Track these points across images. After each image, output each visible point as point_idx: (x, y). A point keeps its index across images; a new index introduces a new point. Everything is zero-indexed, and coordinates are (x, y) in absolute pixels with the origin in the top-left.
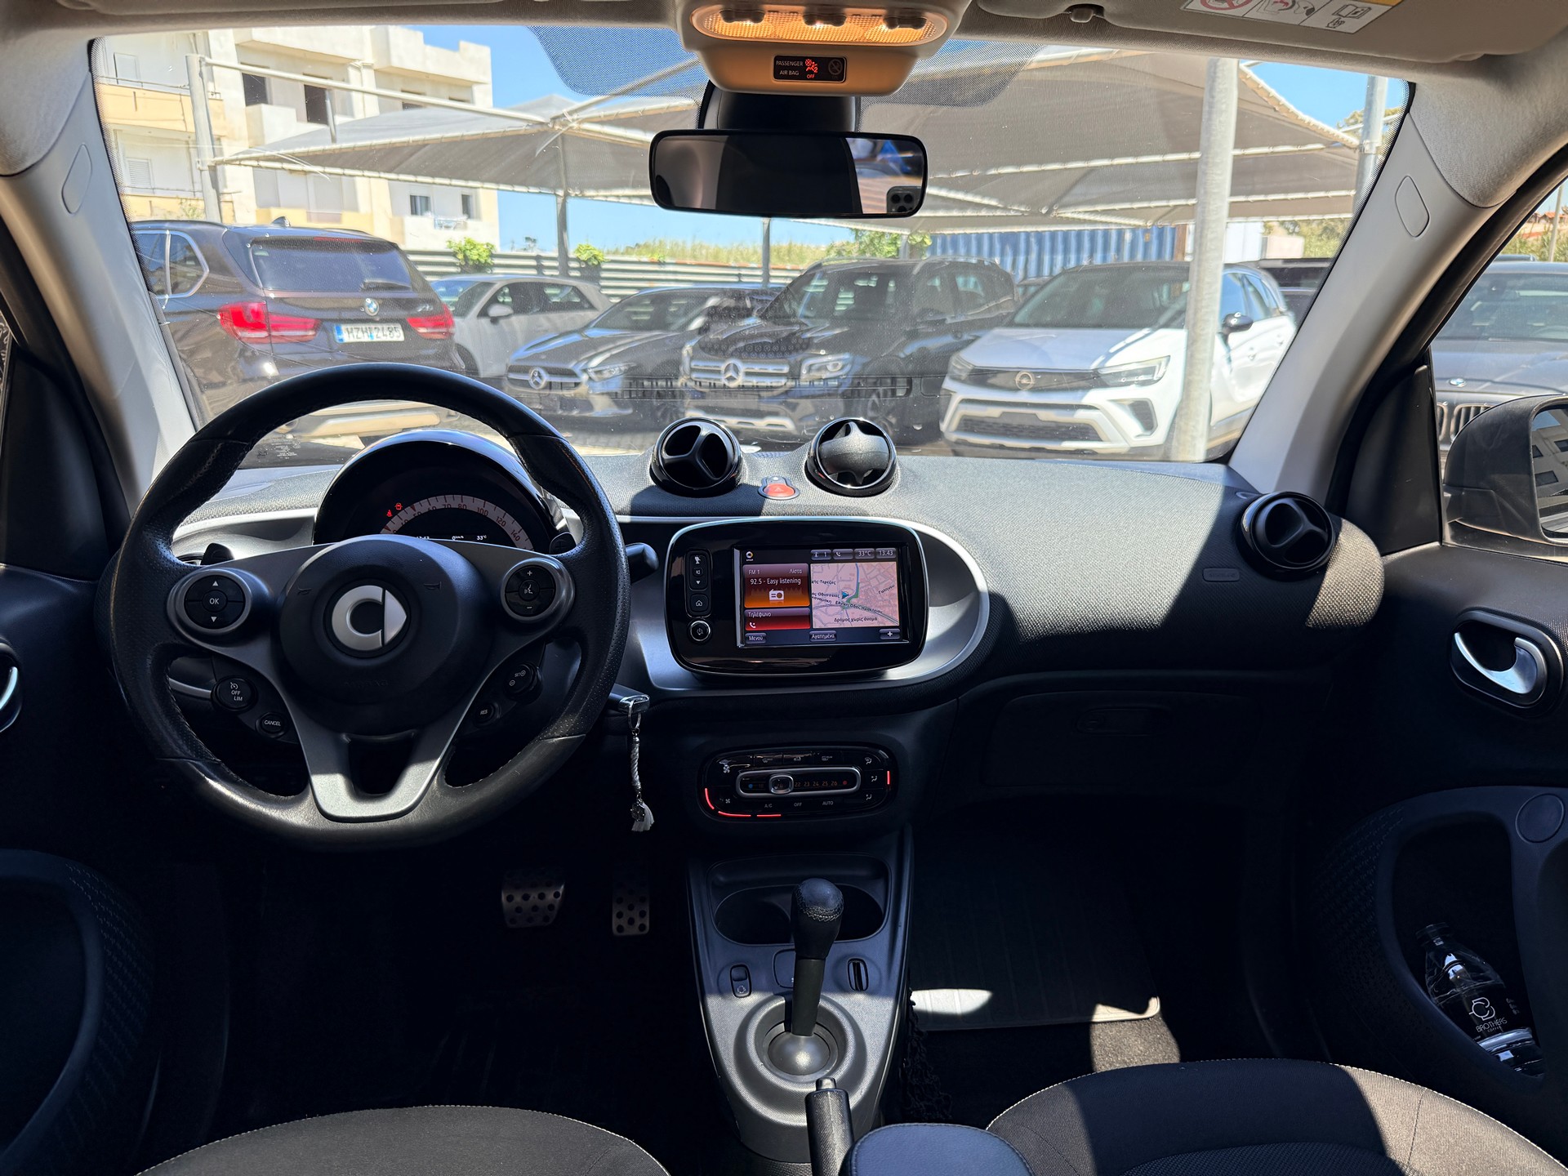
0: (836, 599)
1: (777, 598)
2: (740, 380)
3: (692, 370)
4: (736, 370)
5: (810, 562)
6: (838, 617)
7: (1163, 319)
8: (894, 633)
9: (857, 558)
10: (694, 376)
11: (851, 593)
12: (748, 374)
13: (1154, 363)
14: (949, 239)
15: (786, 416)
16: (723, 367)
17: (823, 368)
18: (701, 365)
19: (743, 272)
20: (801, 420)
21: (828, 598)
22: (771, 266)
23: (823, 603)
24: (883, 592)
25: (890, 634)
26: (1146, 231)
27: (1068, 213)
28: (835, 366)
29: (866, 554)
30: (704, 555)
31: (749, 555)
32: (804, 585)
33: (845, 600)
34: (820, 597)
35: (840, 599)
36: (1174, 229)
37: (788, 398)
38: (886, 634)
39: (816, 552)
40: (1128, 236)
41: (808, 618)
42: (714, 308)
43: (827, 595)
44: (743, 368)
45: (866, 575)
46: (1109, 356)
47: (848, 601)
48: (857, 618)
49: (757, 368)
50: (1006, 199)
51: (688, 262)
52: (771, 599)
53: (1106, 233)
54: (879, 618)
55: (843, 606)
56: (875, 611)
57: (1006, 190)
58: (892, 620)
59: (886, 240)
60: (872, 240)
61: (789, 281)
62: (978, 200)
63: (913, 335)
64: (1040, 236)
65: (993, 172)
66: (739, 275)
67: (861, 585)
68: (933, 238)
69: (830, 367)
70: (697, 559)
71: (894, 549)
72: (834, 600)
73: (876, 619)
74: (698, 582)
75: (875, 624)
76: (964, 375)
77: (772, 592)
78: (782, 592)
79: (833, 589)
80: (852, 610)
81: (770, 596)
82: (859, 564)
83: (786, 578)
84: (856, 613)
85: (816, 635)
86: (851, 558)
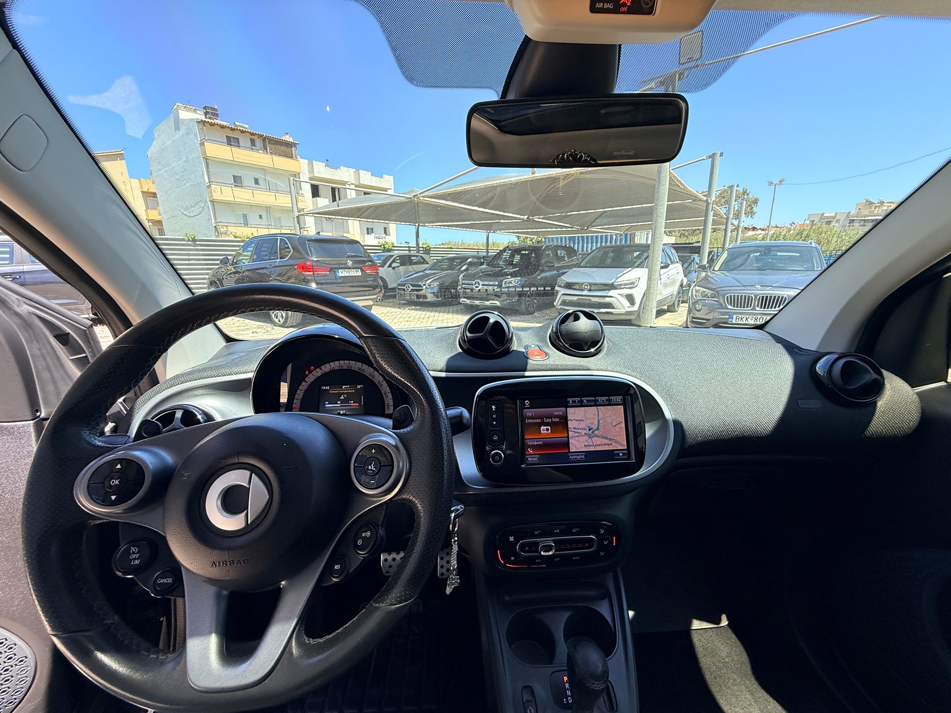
0: (585, 431)
1: (546, 432)
2: (480, 287)
3: (463, 284)
4: (479, 284)
5: (567, 406)
6: (586, 444)
7: (636, 265)
8: (624, 454)
9: (597, 404)
10: (463, 286)
11: (594, 427)
12: (483, 285)
13: (634, 280)
14: (551, 239)
15: (497, 300)
16: (474, 283)
17: (510, 282)
18: (466, 282)
19: (479, 251)
20: (502, 301)
21: (579, 431)
22: (489, 248)
23: (576, 434)
24: (615, 426)
25: (621, 455)
26: (621, 235)
27: (594, 229)
28: (515, 282)
29: (603, 401)
30: (498, 404)
31: (527, 403)
32: (563, 423)
33: (590, 432)
34: (574, 430)
35: (587, 432)
36: (631, 234)
37: (497, 296)
38: (618, 454)
39: (570, 400)
40: (614, 237)
41: (567, 445)
42: (470, 262)
43: (579, 429)
44: (481, 283)
45: (604, 415)
46: (617, 278)
47: (593, 432)
48: (599, 444)
49: (486, 283)
50: (573, 224)
51: (460, 247)
52: (542, 432)
53: (606, 236)
54: (614, 444)
55: (590, 436)
56: (610, 439)
57: (572, 220)
58: (622, 445)
59: (528, 239)
60: (524, 240)
61: (496, 253)
62: (563, 224)
63: (542, 271)
64: (583, 238)
65: (569, 213)
67: (600, 422)
68: (545, 238)
69: (513, 282)
70: (494, 407)
71: (622, 397)
72: (583, 432)
73: (611, 445)
74: (494, 423)
75: (611, 448)
76: (563, 285)
77: (542, 428)
78: (549, 427)
79: (582, 425)
80: (595, 439)
81: (542, 430)
82: (598, 407)
83: (551, 418)
84: (598, 441)
85: (572, 456)
86: (594, 404)
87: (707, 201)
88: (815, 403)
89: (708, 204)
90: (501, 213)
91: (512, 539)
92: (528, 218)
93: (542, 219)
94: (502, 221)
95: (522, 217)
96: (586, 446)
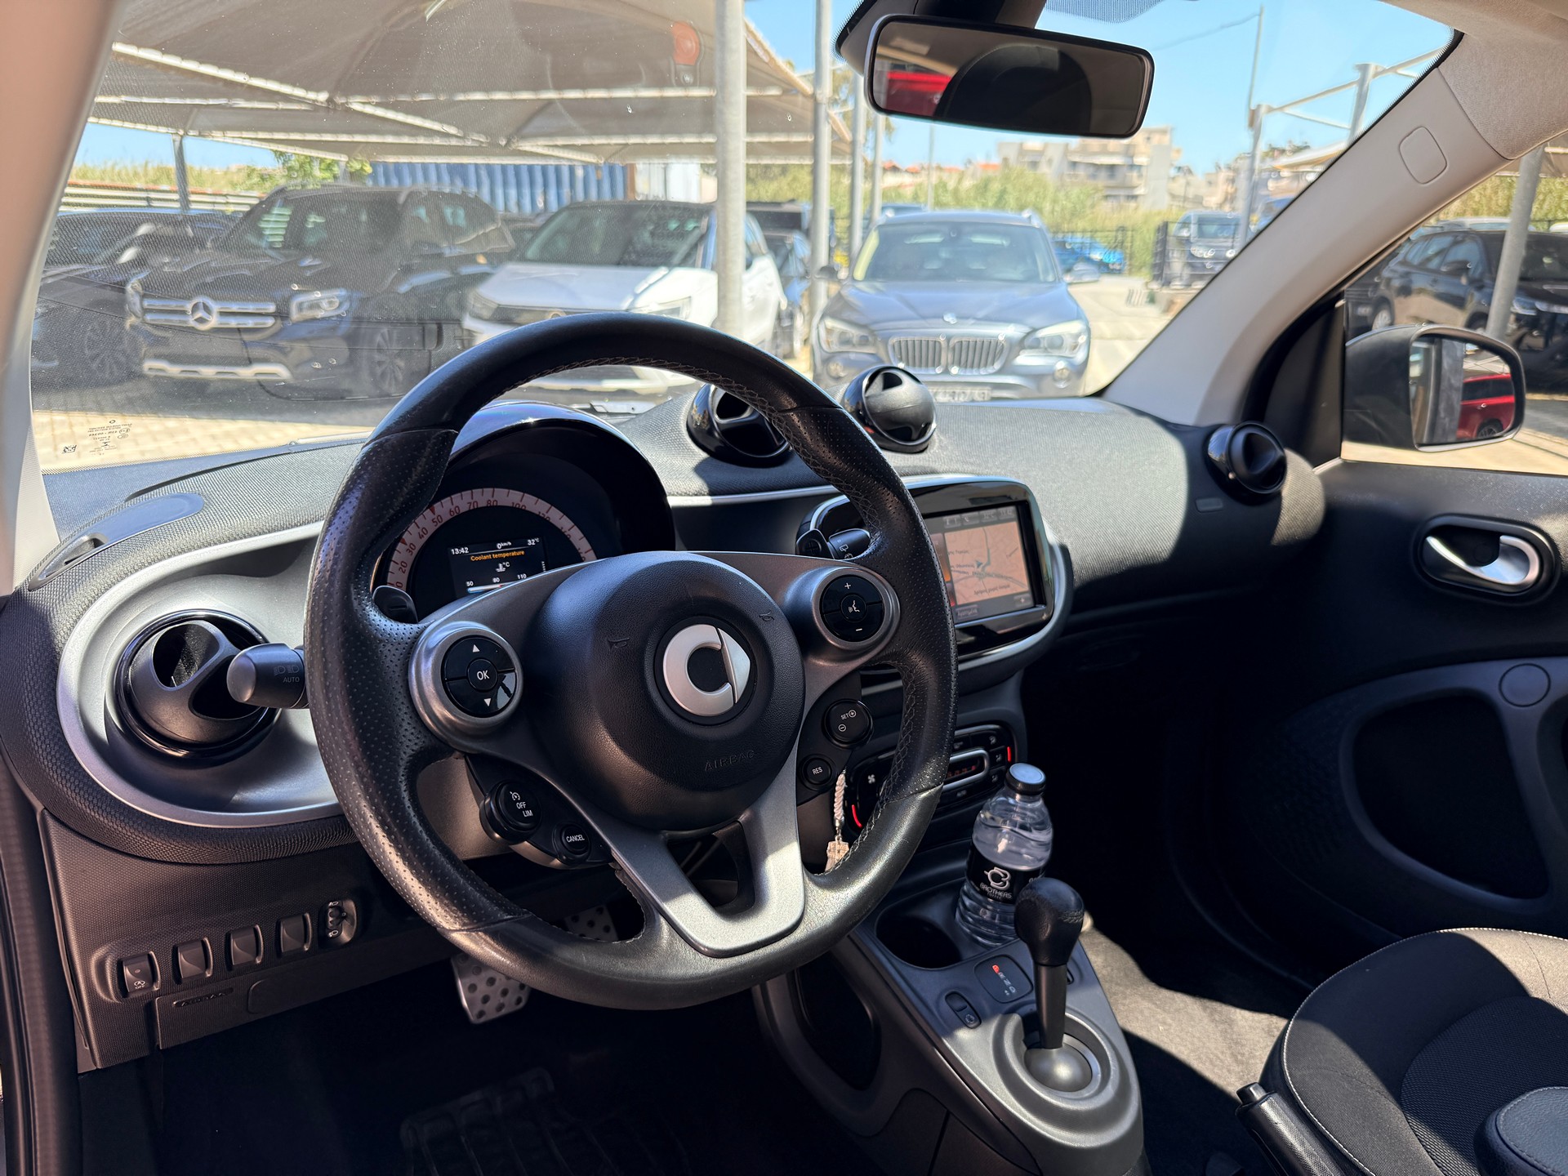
0: (972, 569)
2: (214, 321)
3: (146, 311)
4: (207, 309)
5: (944, 531)
6: (977, 589)
7: (677, 259)
8: (1026, 599)
9: (984, 521)
10: (149, 317)
11: (984, 561)
12: (223, 314)
13: (678, 304)
14: (392, 168)
15: (280, 362)
16: (189, 307)
17: (315, 305)
18: (158, 304)
19: (153, 195)
20: (297, 366)
21: (965, 569)
22: (190, 189)
23: (962, 576)
24: (1010, 555)
25: (1023, 600)
27: (527, 146)
28: (331, 303)
29: (990, 516)
33: (980, 569)
34: (959, 569)
35: (975, 569)
36: (624, 168)
37: (274, 345)
38: (1019, 601)
39: (947, 519)
42: (146, 236)
43: (964, 566)
44: (216, 307)
45: (993, 539)
46: (636, 296)
47: (983, 570)
48: (993, 588)
49: (235, 308)
50: (466, 127)
51: (81, 182)
54: (1012, 585)
55: (980, 576)
56: (1006, 578)
57: (467, 118)
58: (1022, 585)
59: (316, 164)
60: (301, 166)
62: (436, 126)
63: (408, 271)
64: (489, 168)
65: (461, 97)
66: (148, 199)
67: (991, 551)
68: (373, 165)
69: (324, 304)
71: (1014, 507)
72: (970, 570)
73: (1008, 586)
75: (1008, 592)
76: (486, 314)
79: (968, 559)
80: (986, 580)
82: (985, 528)
84: (991, 582)
85: (961, 611)
86: (978, 522)
87: (813, 96)
88: (1215, 503)
89: (816, 105)
90: (240, 78)
91: (871, 779)
92: (330, 100)
93: (378, 105)
94: (242, 104)
95: (312, 95)
96: (977, 593)
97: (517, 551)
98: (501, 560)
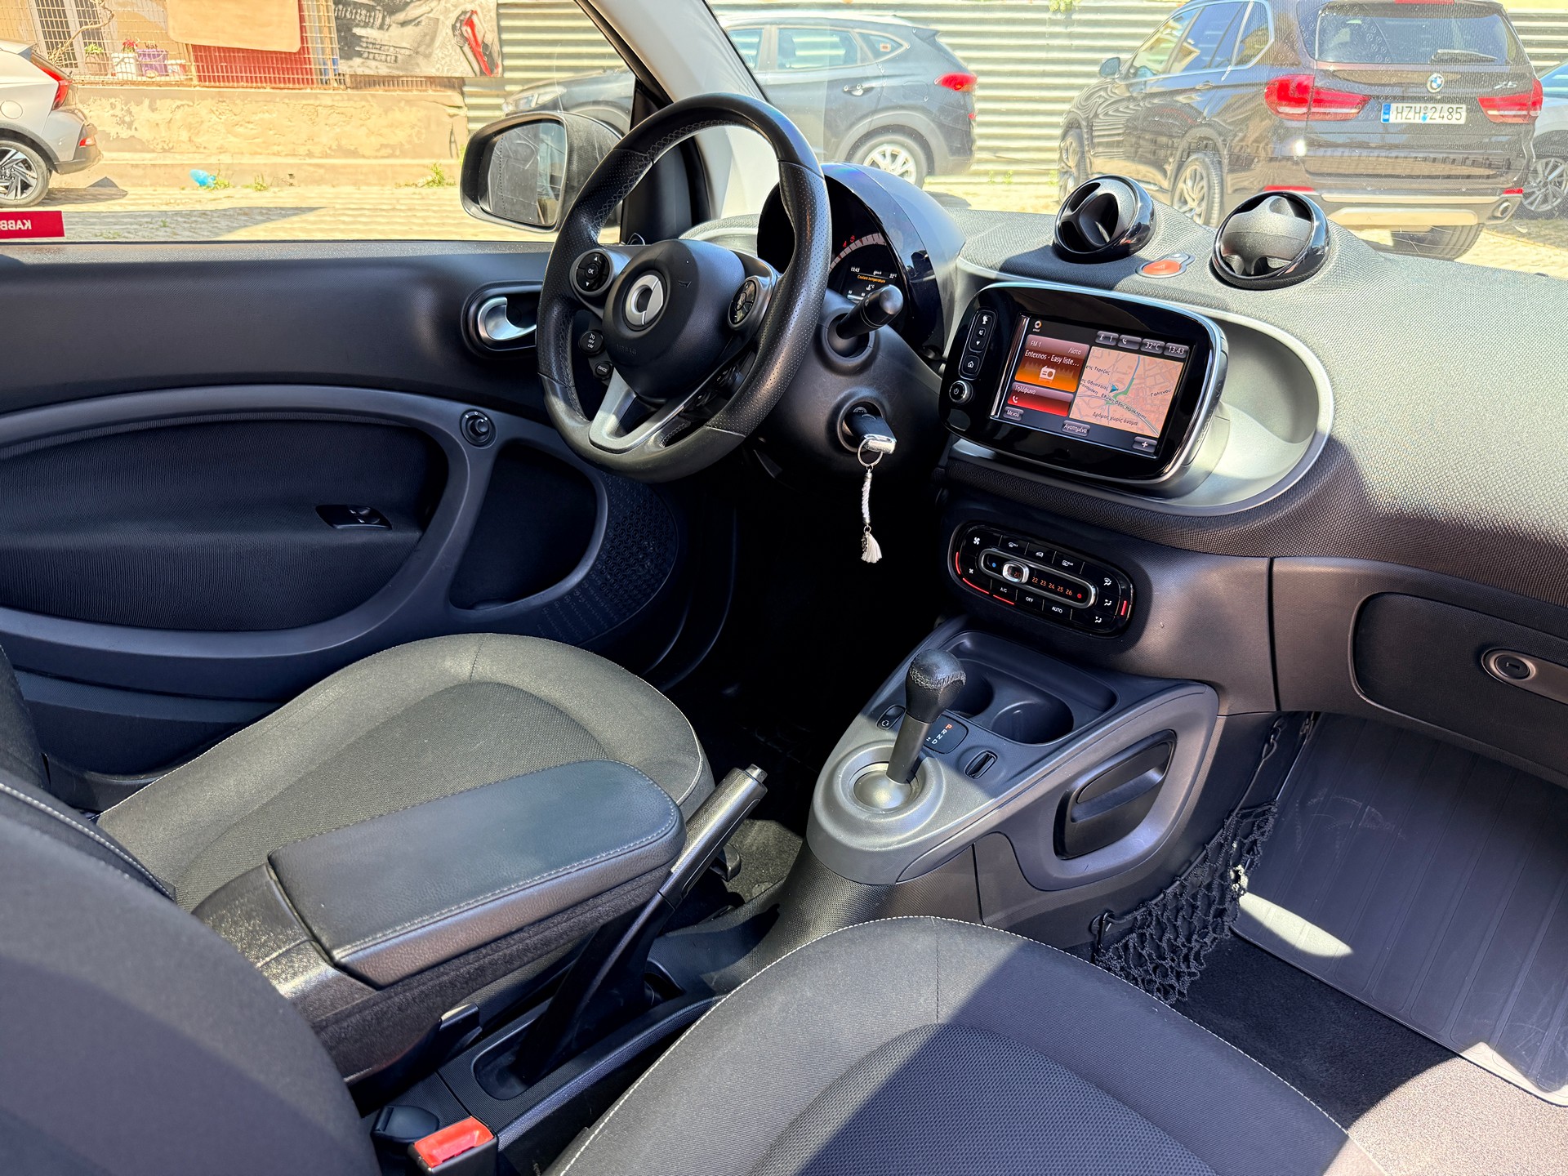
0: (1104, 391)
1: (1046, 377)
5: (1093, 343)
6: (1098, 412)
8: (1150, 445)
9: (1143, 349)
11: (1121, 387)
21: (1096, 388)
23: (1089, 393)
24: (1156, 395)
25: (1145, 445)
29: (1154, 347)
30: (992, 315)
31: (1038, 324)
32: (1078, 367)
33: (1112, 394)
34: (1089, 385)
35: (1107, 393)
38: (1140, 443)
39: (1102, 334)
41: (1068, 405)
43: (1096, 384)
45: (1145, 371)
47: (1115, 396)
48: (1118, 418)
52: (1041, 376)
54: (1140, 423)
55: (1108, 401)
56: (1138, 415)
58: (1153, 428)
67: (1135, 381)
70: (985, 319)
71: (1187, 347)
72: (1101, 391)
73: (1136, 424)
74: (978, 343)
75: (1132, 429)
77: (1045, 369)
78: (1054, 371)
79: (1104, 380)
80: (1114, 407)
81: (1042, 372)
82: (1142, 356)
83: (1062, 357)
84: (1119, 412)
85: (1069, 425)
86: (1136, 348)
91: (977, 541)
96: (1095, 415)
97: (882, 279)
98: (871, 282)
